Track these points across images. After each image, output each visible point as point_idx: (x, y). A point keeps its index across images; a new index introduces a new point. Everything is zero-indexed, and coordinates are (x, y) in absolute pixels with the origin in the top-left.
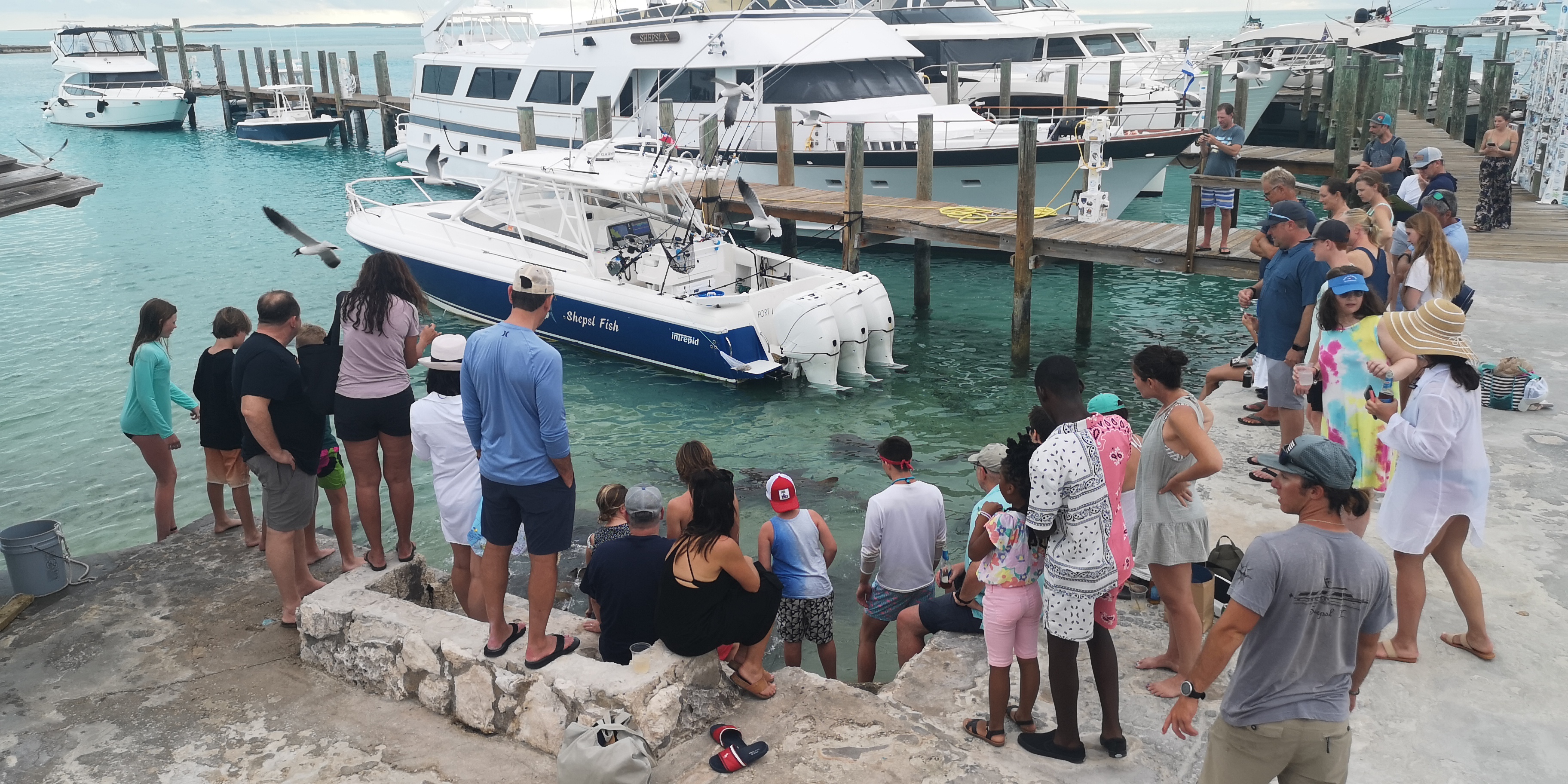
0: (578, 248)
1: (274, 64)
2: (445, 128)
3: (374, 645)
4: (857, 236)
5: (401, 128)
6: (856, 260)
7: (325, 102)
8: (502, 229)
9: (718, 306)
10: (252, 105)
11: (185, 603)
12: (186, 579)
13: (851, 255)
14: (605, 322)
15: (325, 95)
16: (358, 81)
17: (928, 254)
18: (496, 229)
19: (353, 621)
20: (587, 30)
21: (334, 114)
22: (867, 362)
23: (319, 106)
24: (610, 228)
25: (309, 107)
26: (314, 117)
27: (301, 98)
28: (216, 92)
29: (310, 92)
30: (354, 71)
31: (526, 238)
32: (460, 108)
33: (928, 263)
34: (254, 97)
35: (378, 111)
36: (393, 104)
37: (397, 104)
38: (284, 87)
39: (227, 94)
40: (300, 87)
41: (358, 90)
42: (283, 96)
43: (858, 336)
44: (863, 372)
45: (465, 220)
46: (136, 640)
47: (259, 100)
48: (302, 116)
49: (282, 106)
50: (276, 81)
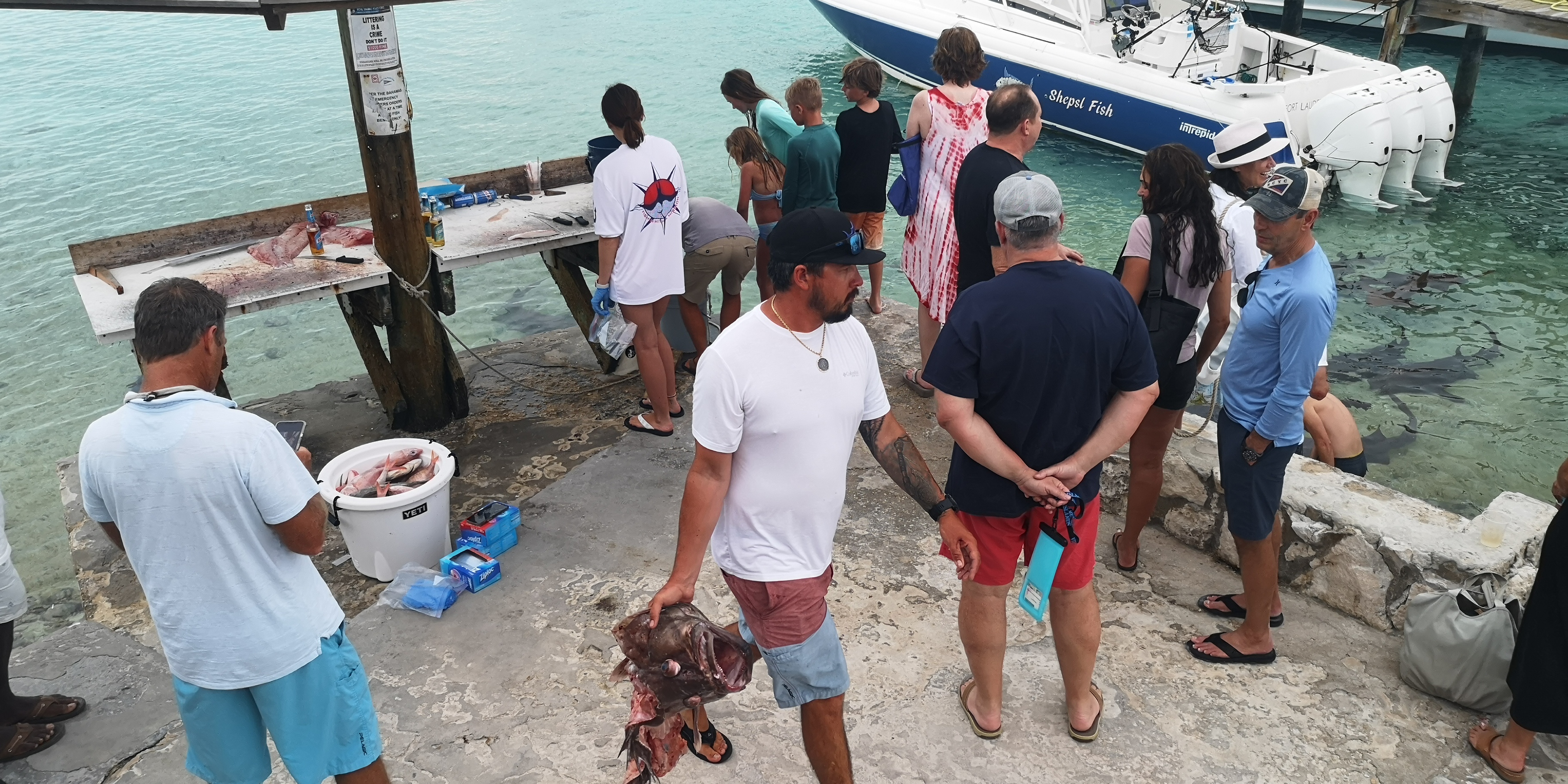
0: (1071, 16)
4: (1406, 20)
6: (1400, 49)
9: (1245, 96)
13: (1394, 43)
14: (1097, 105)
17: (1482, 48)
22: (1415, 177)
31: (1009, 3)
33: (1479, 58)
43: (1413, 145)
44: (1409, 186)
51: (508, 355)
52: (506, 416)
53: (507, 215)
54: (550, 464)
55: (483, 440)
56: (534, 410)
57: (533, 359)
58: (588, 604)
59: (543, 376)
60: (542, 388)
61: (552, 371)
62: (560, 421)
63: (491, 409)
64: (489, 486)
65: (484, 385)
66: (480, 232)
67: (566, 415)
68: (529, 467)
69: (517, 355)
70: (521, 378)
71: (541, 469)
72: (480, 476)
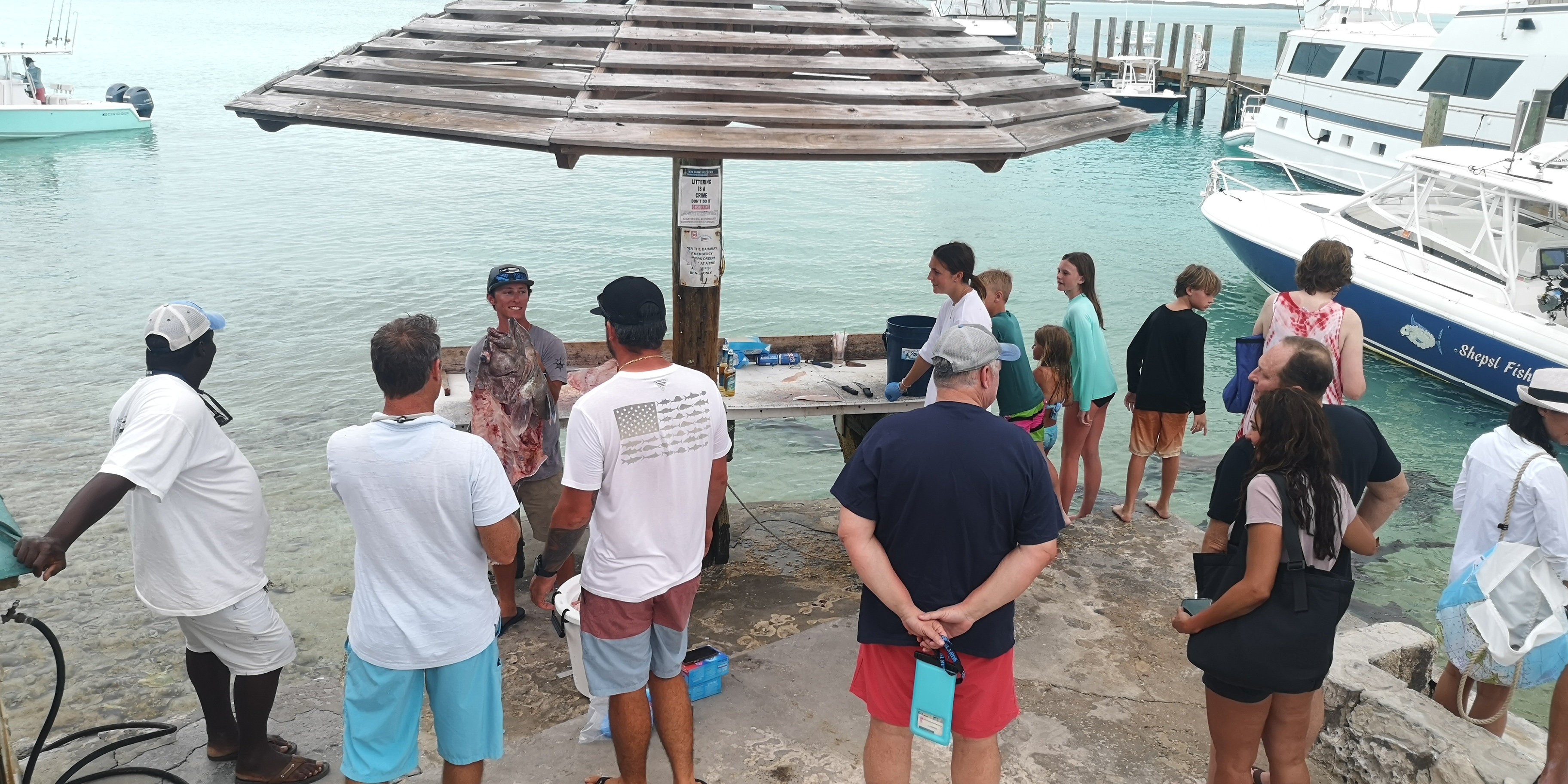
0: (1495, 269)
1: (1127, 35)
2: (1306, 113)
3: (1386, 744)
5: (1249, 110)
7: (1170, 76)
8: (1394, 233)
10: (1095, 75)
11: (1118, 600)
12: (1114, 571)
14: (1514, 367)
15: (1170, 69)
16: (1207, 59)
18: (1387, 233)
19: (1359, 702)
20: (1525, 10)
21: (1176, 90)
23: (1164, 79)
24: (1542, 251)
25: (1154, 81)
26: (1156, 91)
27: (1148, 71)
28: (1063, 59)
29: (1158, 65)
30: (1206, 46)
31: (1426, 249)
32: (1330, 92)
34: (1099, 66)
35: (1224, 90)
36: (1242, 83)
37: (1247, 84)
38: (1132, 58)
39: (1074, 61)
40: (1149, 58)
41: (1205, 67)
42: (1131, 68)
45: (1347, 216)
46: (1073, 629)
47: (1102, 70)
48: (1145, 89)
49: (1128, 77)
50: (1125, 52)
51: (787, 513)
52: (763, 570)
53: (802, 378)
54: (787, 624)
55: (734, 588)
56: (790, 569)
57: (808, 522)
58: (765, 768)
59: (812, 539)
60: (805, 550)
61: (822, 536)
62: (812, 585)
63: (752, 561)
64: (722, 633)
65: (754, 537)
66: (771, 389)
67: (820, 580)
68: (766, 622)
69: (794, 515)
70: (790, 537)
71: (776, 627)
72: (718, 621)
